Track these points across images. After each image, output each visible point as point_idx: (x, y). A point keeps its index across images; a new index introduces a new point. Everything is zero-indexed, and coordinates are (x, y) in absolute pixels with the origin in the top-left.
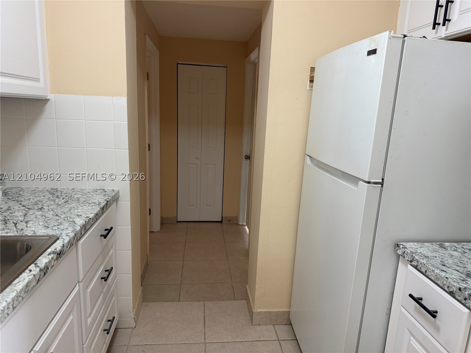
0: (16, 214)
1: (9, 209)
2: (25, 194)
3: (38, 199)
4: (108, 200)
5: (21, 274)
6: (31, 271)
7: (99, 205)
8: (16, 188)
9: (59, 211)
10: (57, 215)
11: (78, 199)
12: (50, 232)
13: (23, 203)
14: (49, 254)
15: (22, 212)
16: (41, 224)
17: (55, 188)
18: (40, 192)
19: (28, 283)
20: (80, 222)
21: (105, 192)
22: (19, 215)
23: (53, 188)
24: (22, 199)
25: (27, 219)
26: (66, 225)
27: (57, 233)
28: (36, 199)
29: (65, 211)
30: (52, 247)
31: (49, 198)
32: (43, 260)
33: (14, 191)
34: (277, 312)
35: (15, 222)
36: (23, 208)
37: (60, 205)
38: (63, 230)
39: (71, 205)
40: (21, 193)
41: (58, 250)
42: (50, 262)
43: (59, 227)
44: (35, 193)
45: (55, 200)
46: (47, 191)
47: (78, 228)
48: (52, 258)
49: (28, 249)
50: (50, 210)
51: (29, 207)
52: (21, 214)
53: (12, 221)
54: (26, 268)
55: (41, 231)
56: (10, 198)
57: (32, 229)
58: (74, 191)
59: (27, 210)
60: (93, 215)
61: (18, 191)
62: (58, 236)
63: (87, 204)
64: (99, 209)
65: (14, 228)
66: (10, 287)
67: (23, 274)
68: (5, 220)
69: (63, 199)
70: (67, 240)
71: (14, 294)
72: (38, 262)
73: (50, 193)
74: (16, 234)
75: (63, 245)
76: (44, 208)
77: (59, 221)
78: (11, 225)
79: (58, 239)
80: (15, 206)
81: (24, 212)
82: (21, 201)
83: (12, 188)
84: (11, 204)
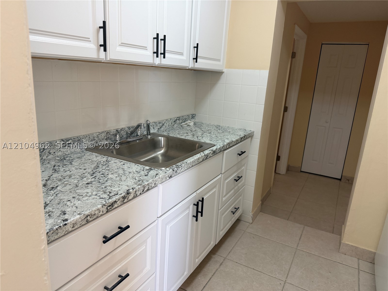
0: (199, 133)
1: (196, 130)
2: (204, 126)
3: (210, 128)
4: (245, 134)
5: (197, 154)
6: (201, 154)
7: (240, 136)
8: (200, 122)
9: (218, 135)
10: (217, 137)
11: (230, 132)
12: (212, 142)
13: (202, 129)
14: (210, 150)
15: (201, 133)
16: (209, 139)
17: (219, 125)
18: (211, 126)
19: (199, 158)
20: (227, 141)
21: (246, 130)
22: (200, 134)
23: (218, 125)
24: (202, 128)
25: (203, 136)
26: (220, 141)
27: (215, 143)
28: (208, 129)
29: (221, 136)
30: (211, 148)
31: (215, 129)
32: (207, 152)
33: (199, 123)
34: (364, 249)
35: (198, 136)
36: (202, 131)
37: (219, 133)
38: (218, 143)
39: (225, 134)
40: (202, 125)
41: (214, 150)
42: (209, 153)
43: (217, 141)
44: (209, 126)
45: (217, 130)
46: (215, 126)
47: (226, 144)
48: (211, 152)
49: (201, 146)
50: (214, 134)
51: (205, 131)
52: (201, 134)
53: (196, 136)
54: (199, 153)
55: (208, 141)
56: (197, 126)
57: (204, 140)
58: (228, 128)
59: (203, 132)
60: (235, 140)
61: (201, 124)
62: (215, 145)
63: (234, 135)
64: (239, 138)
65: (197, 138)
66: (192, 157)
67: (198, 154)
68: (193, 135)
69: (222, 130)
70: (219, 147)
71: (193, 160)
72: (204, 152)
73: (216, 127)
74: (197, 140)
75: (217, 148)
76: (212, 133)
77: (217, 139)
78: (195, 137)
79: (215, 146)
80: (199, 130)
81: (202, 133)
82: (201, 128)
83: (198, 122)
84: (197, 129)
